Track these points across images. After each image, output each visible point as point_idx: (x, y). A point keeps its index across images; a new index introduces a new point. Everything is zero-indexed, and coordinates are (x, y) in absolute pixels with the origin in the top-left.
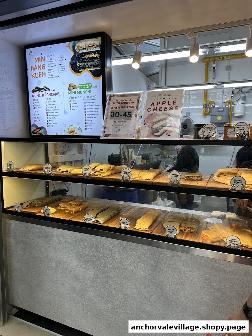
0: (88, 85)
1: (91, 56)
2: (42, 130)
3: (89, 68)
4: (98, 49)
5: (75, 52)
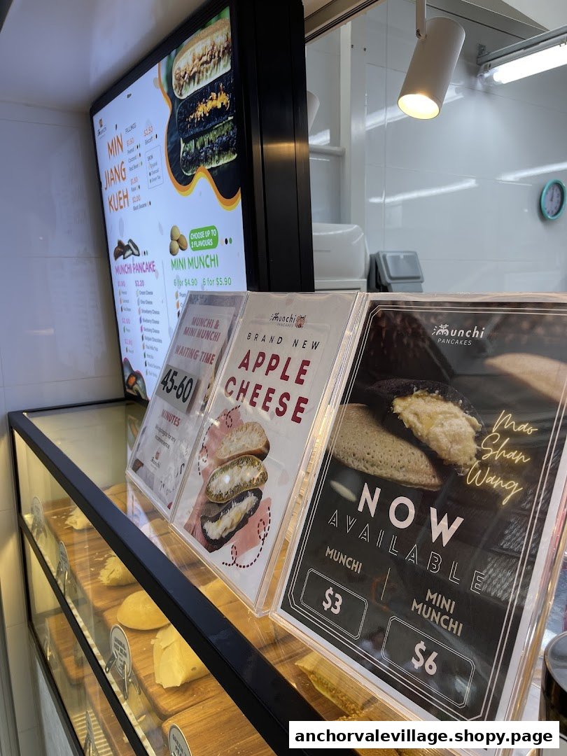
0: (208, 233)
1: (210, 105)
2: (139, 382)
3: (206, 159)
4: (225, 66)
5: (173, 98)
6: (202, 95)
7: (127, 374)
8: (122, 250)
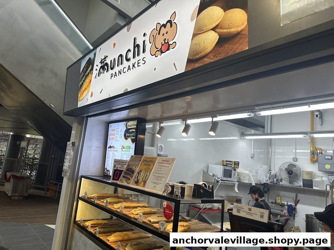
0: (129, 147)
1: (132, 130)
2: (109, 172)
3: (131, 137)
4: (135, 127)
5: (127, 127)
6: (132, 129)
7: (105, 170)
8: (110, 147)
